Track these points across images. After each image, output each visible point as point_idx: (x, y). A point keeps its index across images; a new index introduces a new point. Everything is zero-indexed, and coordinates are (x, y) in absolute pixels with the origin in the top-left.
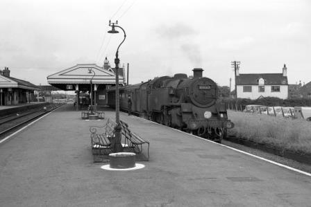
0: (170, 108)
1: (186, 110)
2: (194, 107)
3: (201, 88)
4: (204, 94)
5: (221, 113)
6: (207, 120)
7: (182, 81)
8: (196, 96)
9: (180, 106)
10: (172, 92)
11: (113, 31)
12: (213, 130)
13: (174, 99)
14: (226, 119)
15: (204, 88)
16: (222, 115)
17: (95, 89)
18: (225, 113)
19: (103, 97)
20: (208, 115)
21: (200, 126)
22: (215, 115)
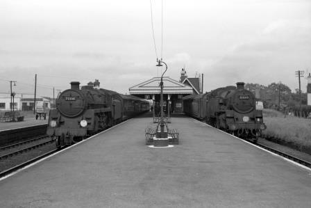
0: (219, 114)
1: (229, 115)
2: (236, 113)
3: (241, 98)
4: (244, 103)
5: (257, 118)
6: (246, 123)
7: (229, 92)
8: (237, 104)
9: (224, 113)
10: (221, 101)
11: (159, 65)
12: (250, 131)
13: (223, 107)
14: (261, 122)
15: (244, 98)
16: (258, 120)
17: (169, 98)
18: (261, 118)
19: (179, 105)
20: (246, 119)
21: (240, 128)
22: (252, 119)
